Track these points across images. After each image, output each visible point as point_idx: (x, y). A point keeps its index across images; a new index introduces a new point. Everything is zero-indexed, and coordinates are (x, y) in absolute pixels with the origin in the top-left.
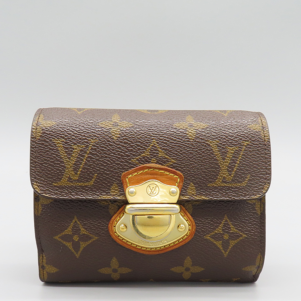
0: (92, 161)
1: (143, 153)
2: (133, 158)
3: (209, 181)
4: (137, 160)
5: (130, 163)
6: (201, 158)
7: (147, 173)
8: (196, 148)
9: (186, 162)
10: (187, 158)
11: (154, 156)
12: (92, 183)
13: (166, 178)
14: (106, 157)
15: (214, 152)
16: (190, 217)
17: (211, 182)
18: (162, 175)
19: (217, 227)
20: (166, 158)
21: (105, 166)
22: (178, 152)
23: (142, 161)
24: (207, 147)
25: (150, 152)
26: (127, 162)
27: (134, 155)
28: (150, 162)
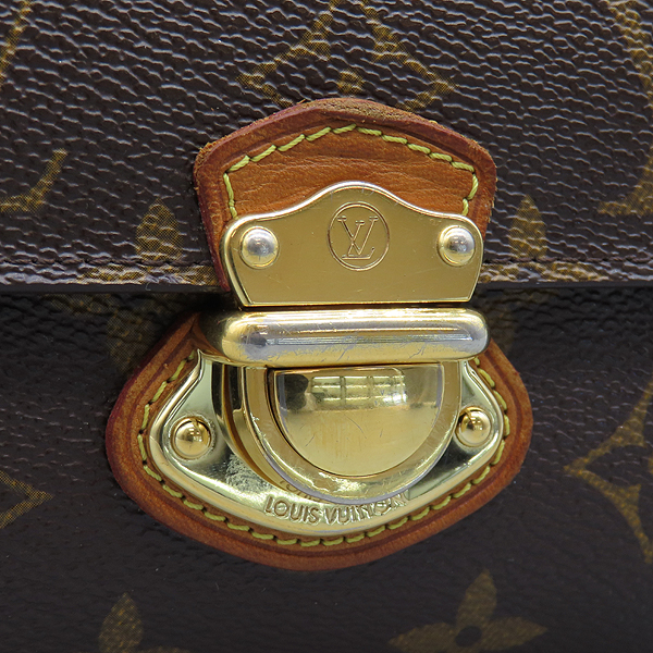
0: (41, 76)
1: (295, 42)
2: (249, 68)
3: (603, 188)
4: (271, 76)
5: (234, 94)
6: (571, 71)
7: (322, 149)
8: (549, 22)
9: (502, 92)
10: (505, 68)
11: (354, 58)
12: (37, 197)
13: (416, 173)
14: (112, 58)
15: (626, 43)
16: (510, 369)
17: (612, 193)
18: (396, 155)
19: (623, 416)
20: (408, 70)
21: (105, 107)
22: (466, 39)
23: (294, 82)
24: (594, 18)
25: (330, 37)
26: (220, 87)
27: (252, 50)
28: (333, 87)
